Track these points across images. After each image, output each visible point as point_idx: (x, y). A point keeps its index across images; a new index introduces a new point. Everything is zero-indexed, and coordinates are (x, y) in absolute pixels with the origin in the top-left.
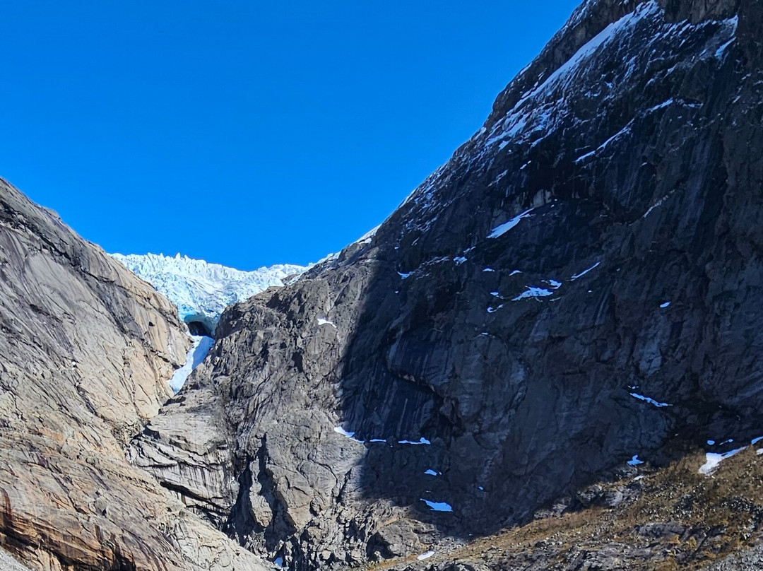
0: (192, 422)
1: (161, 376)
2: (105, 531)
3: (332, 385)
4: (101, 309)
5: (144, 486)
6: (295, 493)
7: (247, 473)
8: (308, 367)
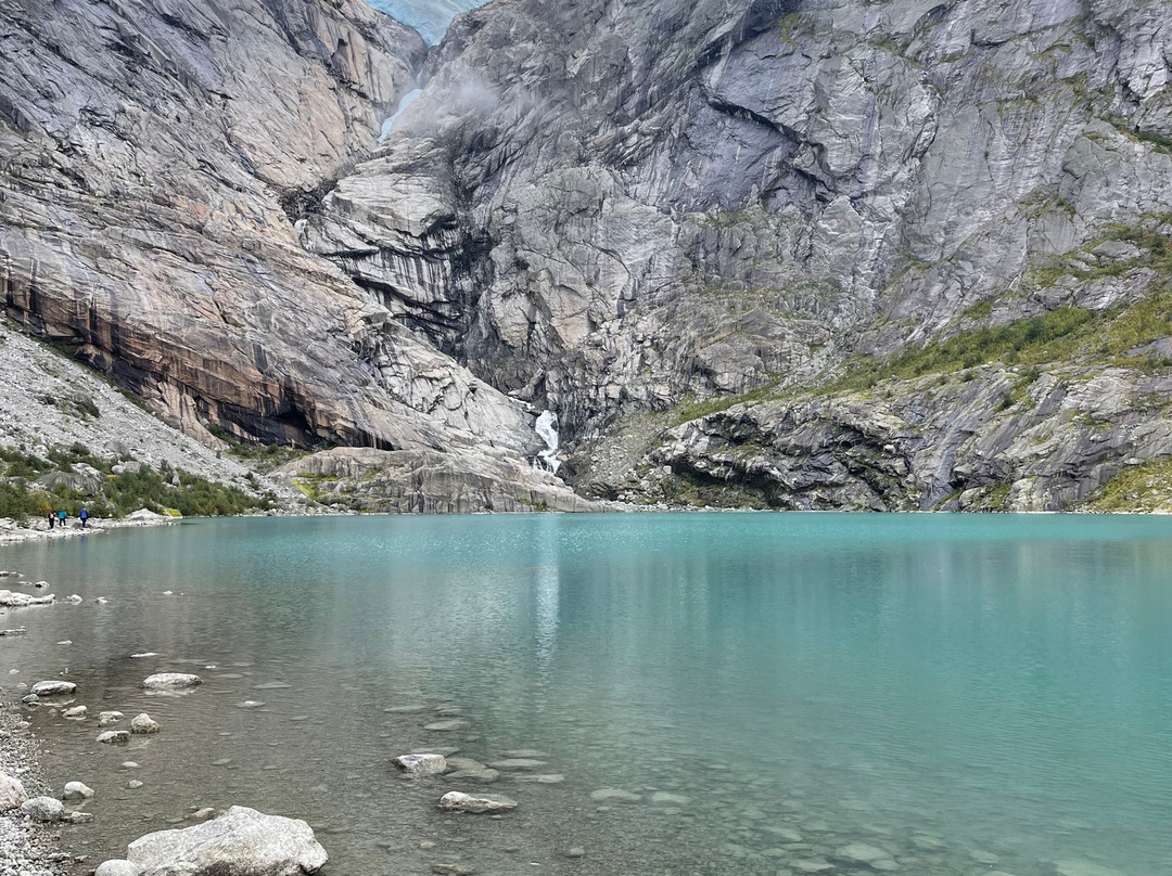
0: (402, 187)
1: (355, 119)
2: (270, 354)
3: (620, 128)
4: (267, 22)
5: (329, 285)
6: (564, 294)
7: (487, 264)
8: (583, 101)
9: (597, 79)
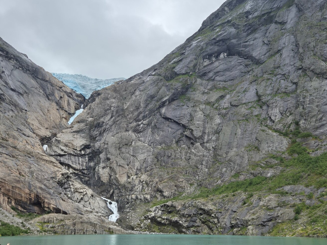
0: (75, 137)
1: (63, 117)
2: (32, 185)
3: (138, 123)
4: (40, 91)
5: (52, 164)
6: (120, 167)
7: (99, 159)
8: (128, 115)
9: (132, 110)
